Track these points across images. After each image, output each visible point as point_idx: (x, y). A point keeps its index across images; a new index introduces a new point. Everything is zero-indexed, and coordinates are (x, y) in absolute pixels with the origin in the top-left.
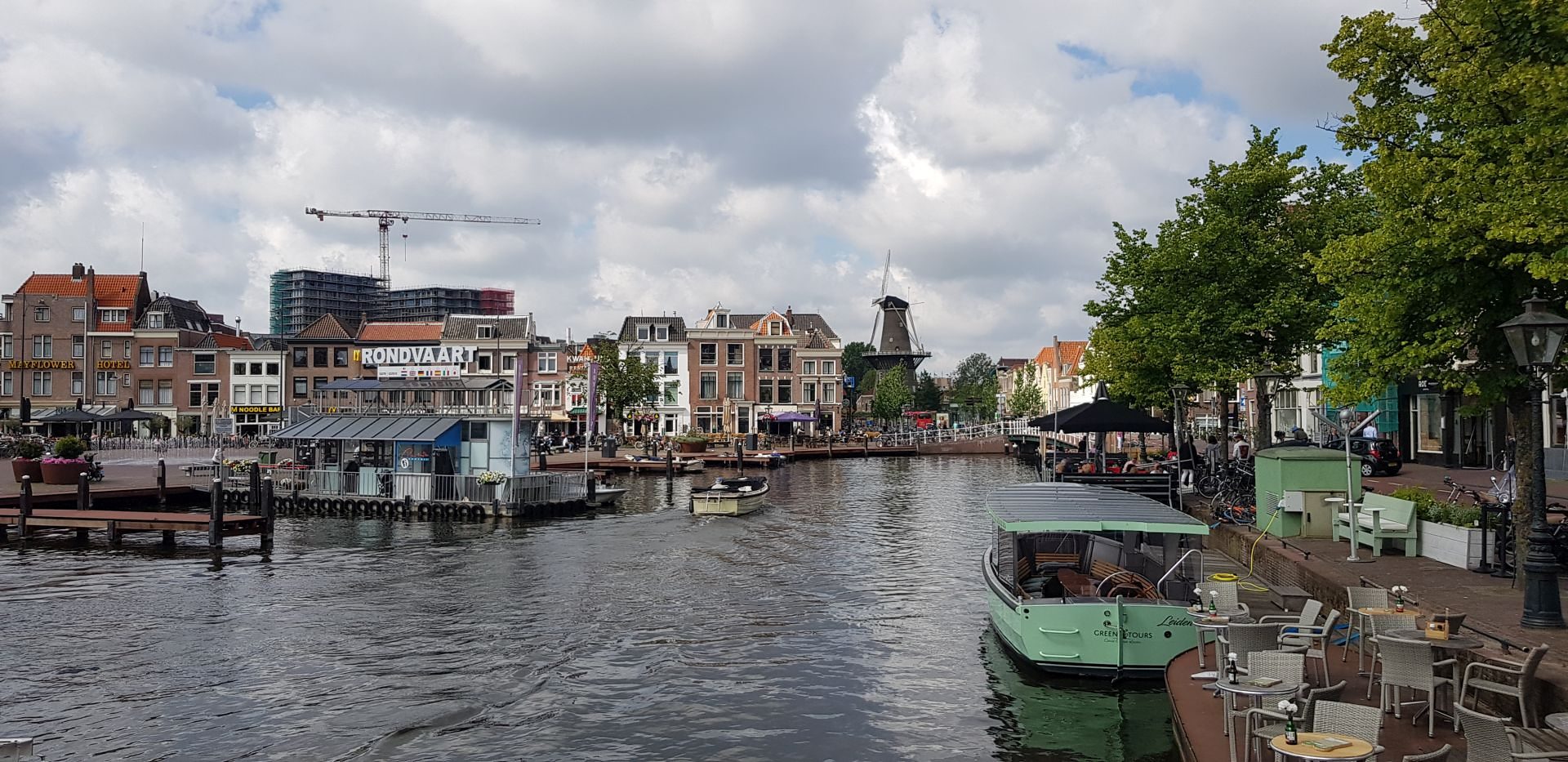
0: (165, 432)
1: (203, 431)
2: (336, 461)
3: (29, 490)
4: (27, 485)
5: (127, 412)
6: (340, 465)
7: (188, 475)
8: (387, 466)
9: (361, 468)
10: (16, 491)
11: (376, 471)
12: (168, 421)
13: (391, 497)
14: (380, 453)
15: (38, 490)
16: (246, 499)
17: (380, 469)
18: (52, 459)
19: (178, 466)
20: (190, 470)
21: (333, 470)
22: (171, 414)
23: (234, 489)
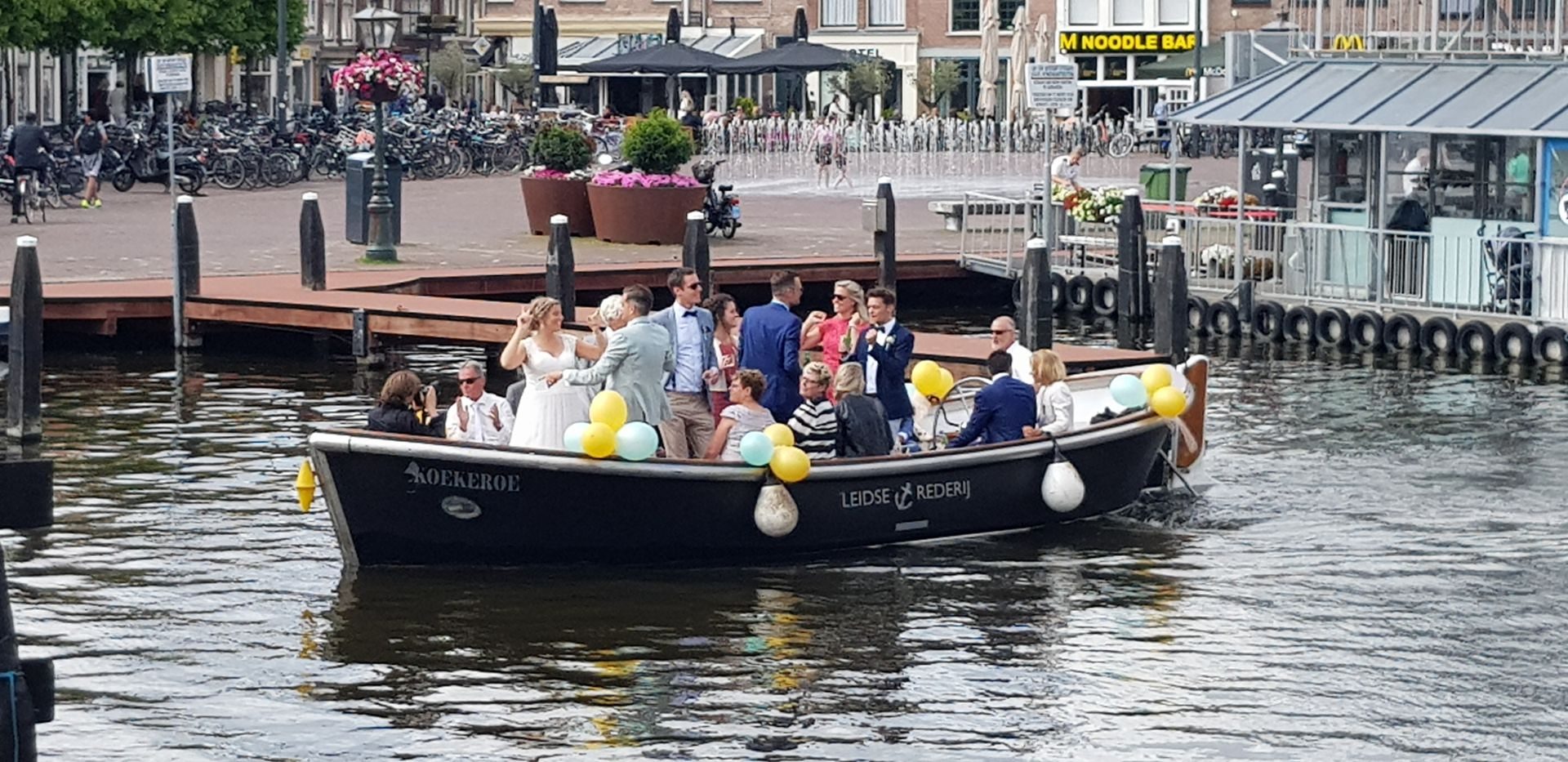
0: (886, 105)
1: (986, 102)
2: (1361, 199)
3: (566, 254)
4: (562, 242)
5: (792, 47)
6: (1375, 208)
7: (952, 225)
8: (1514, 216)
9: (1437, 223)
10: (536, 257)
11: (1481, 232)
12: (893, 73)
13: (1527, 312)
14: (1493, 176)
15: (590, 256)
16: (1109, 300)
17: (1492, 226)
18: (617, 175)
19: (929, 199)
20: (958, 213)
21: (1356, 226)
22: (903, 53)
23: (1077, 271)
